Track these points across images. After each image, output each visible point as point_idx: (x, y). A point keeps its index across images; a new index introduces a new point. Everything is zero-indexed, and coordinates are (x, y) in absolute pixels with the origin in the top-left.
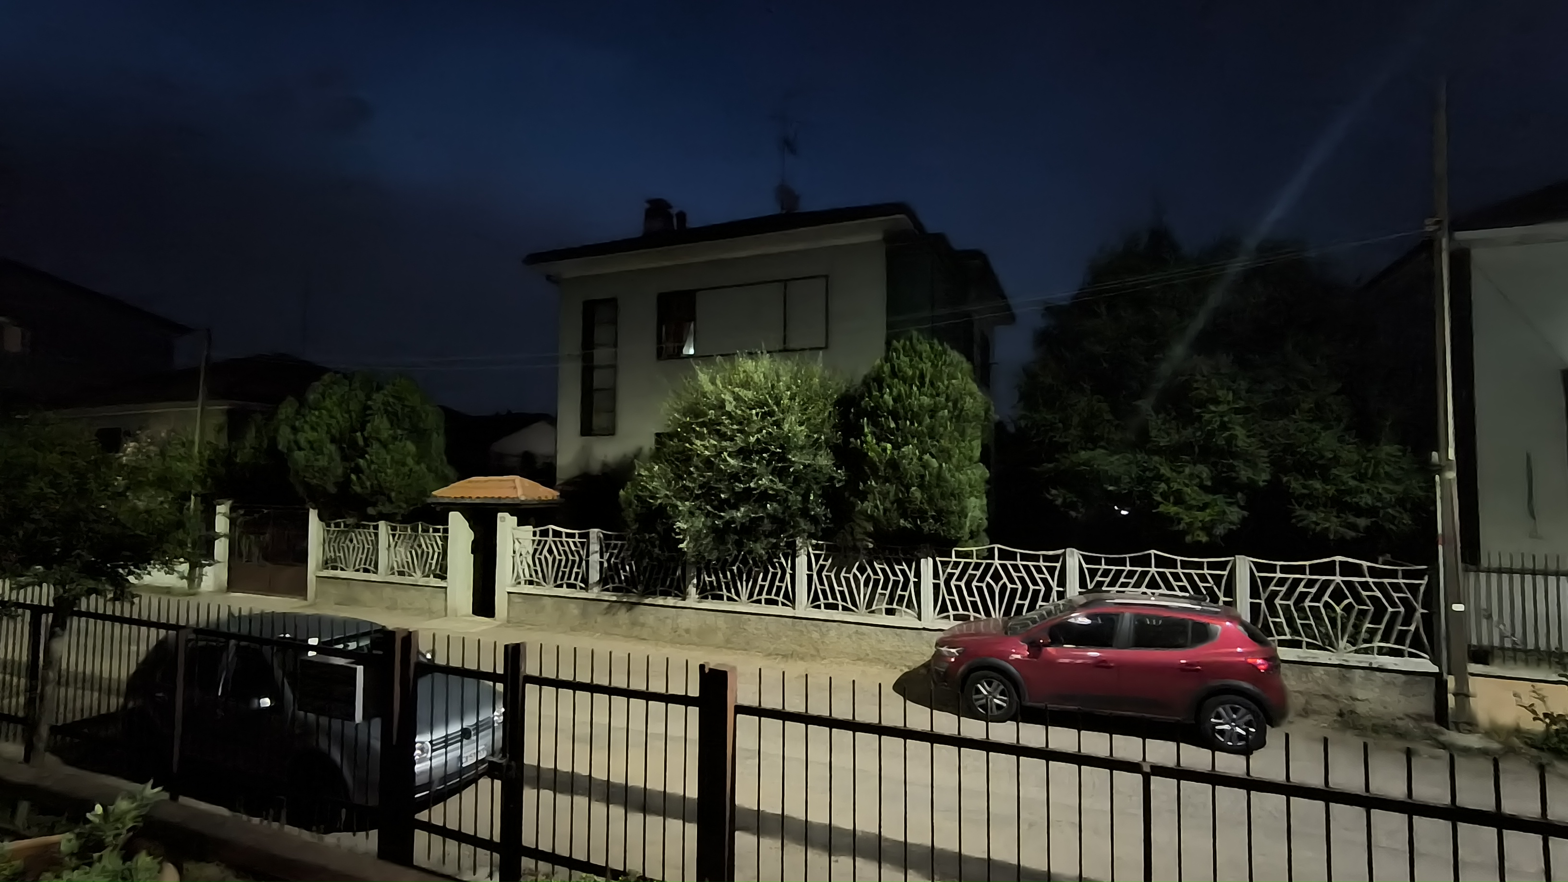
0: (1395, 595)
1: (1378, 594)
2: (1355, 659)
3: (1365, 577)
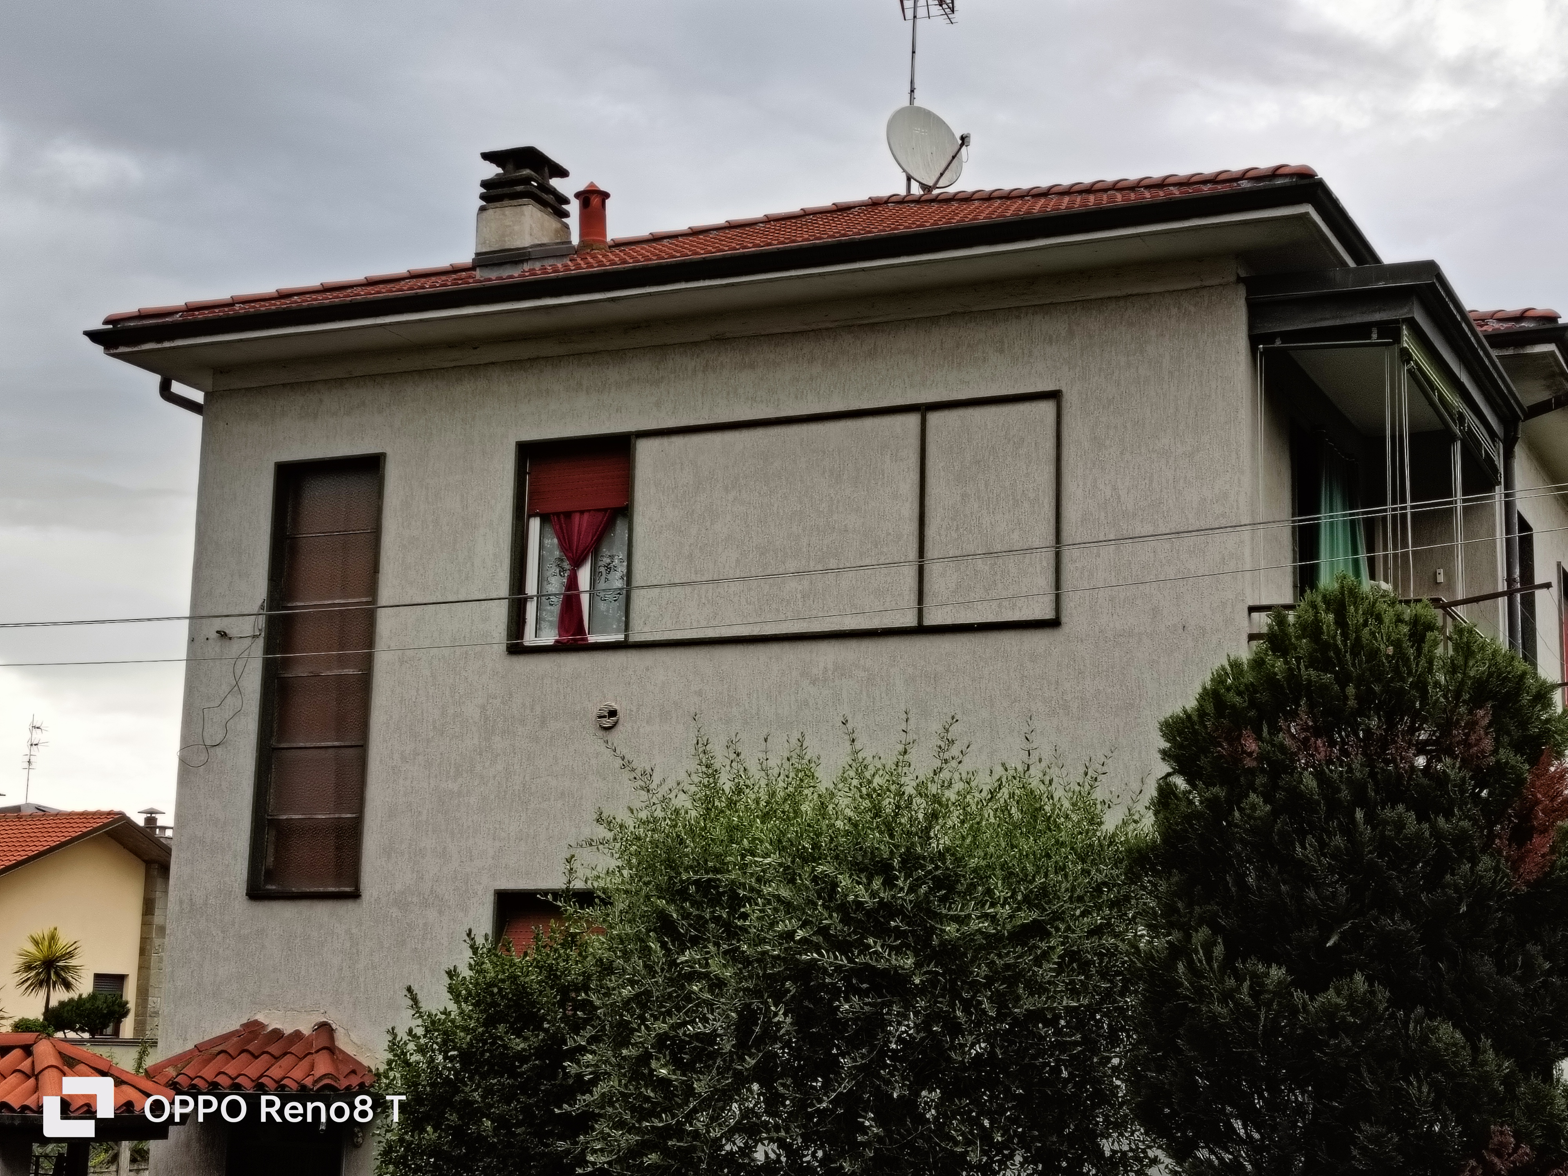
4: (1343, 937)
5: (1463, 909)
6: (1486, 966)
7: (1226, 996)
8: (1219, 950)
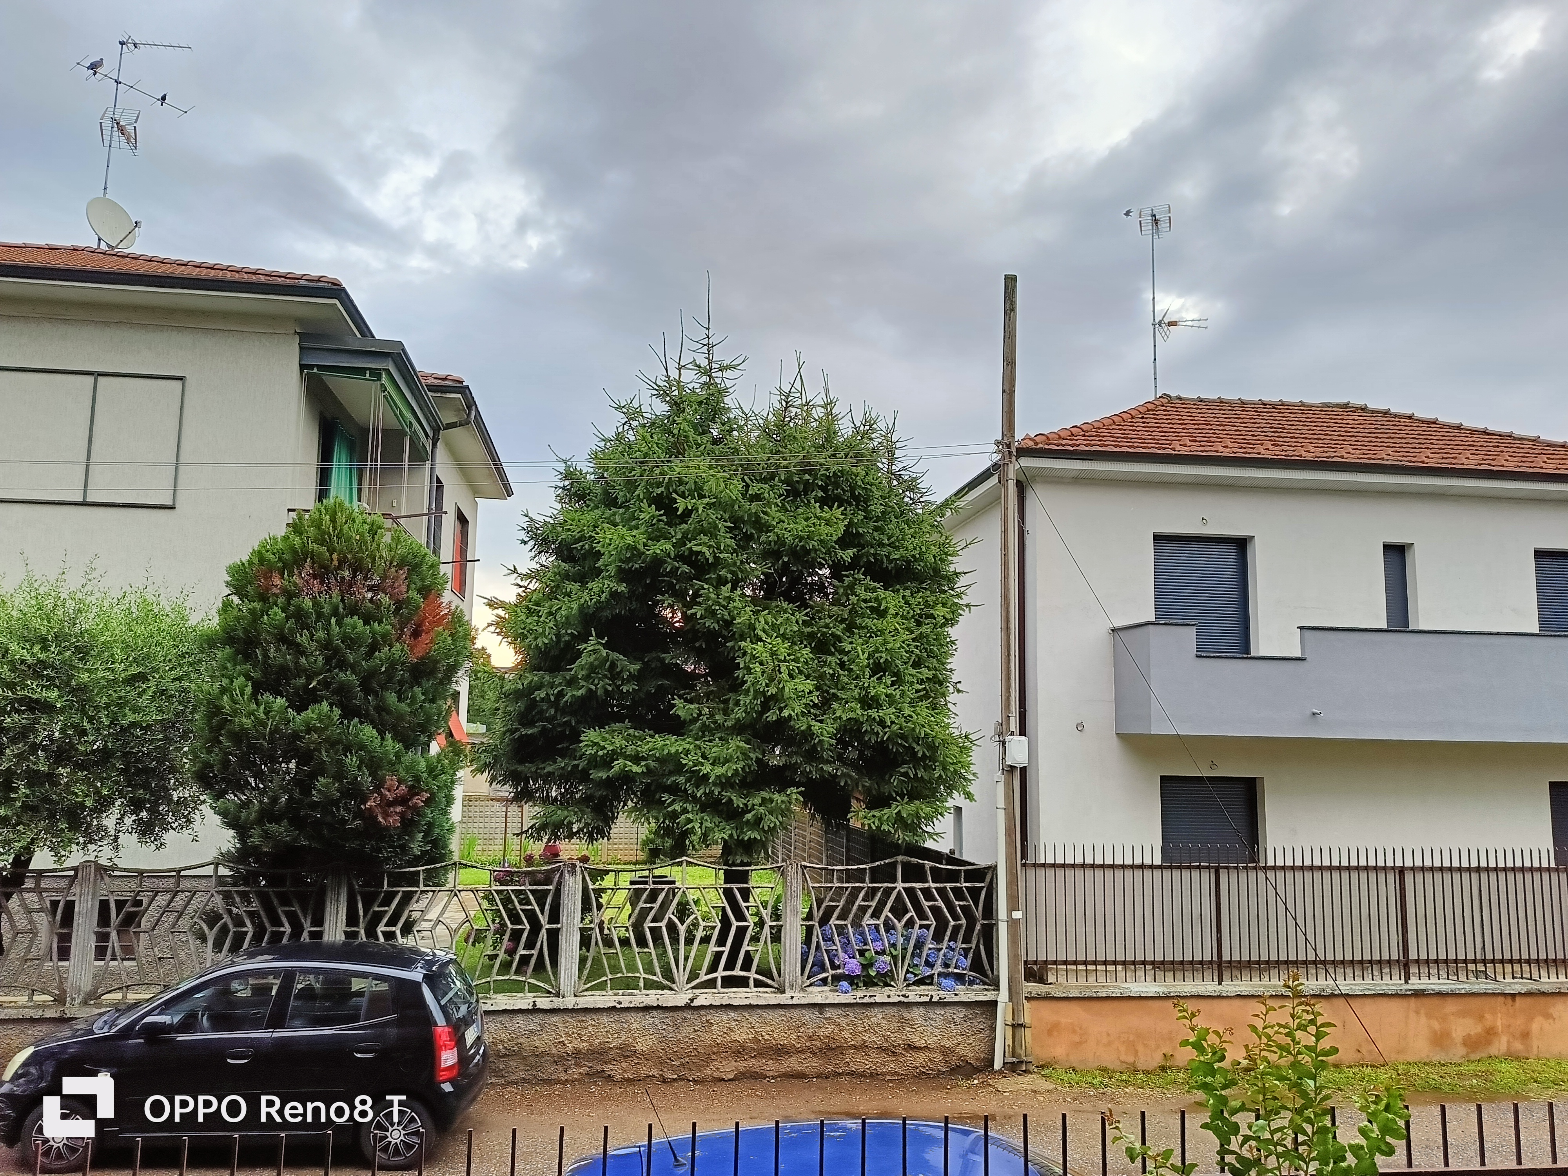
0: (957, 903)
1: (940, 903)
2: (915, 994)
3: (927, 882)
4: (319, 683)
5: (383, 669)
6: (392, 698)
7: (251, 714)
8: (249, 690)
